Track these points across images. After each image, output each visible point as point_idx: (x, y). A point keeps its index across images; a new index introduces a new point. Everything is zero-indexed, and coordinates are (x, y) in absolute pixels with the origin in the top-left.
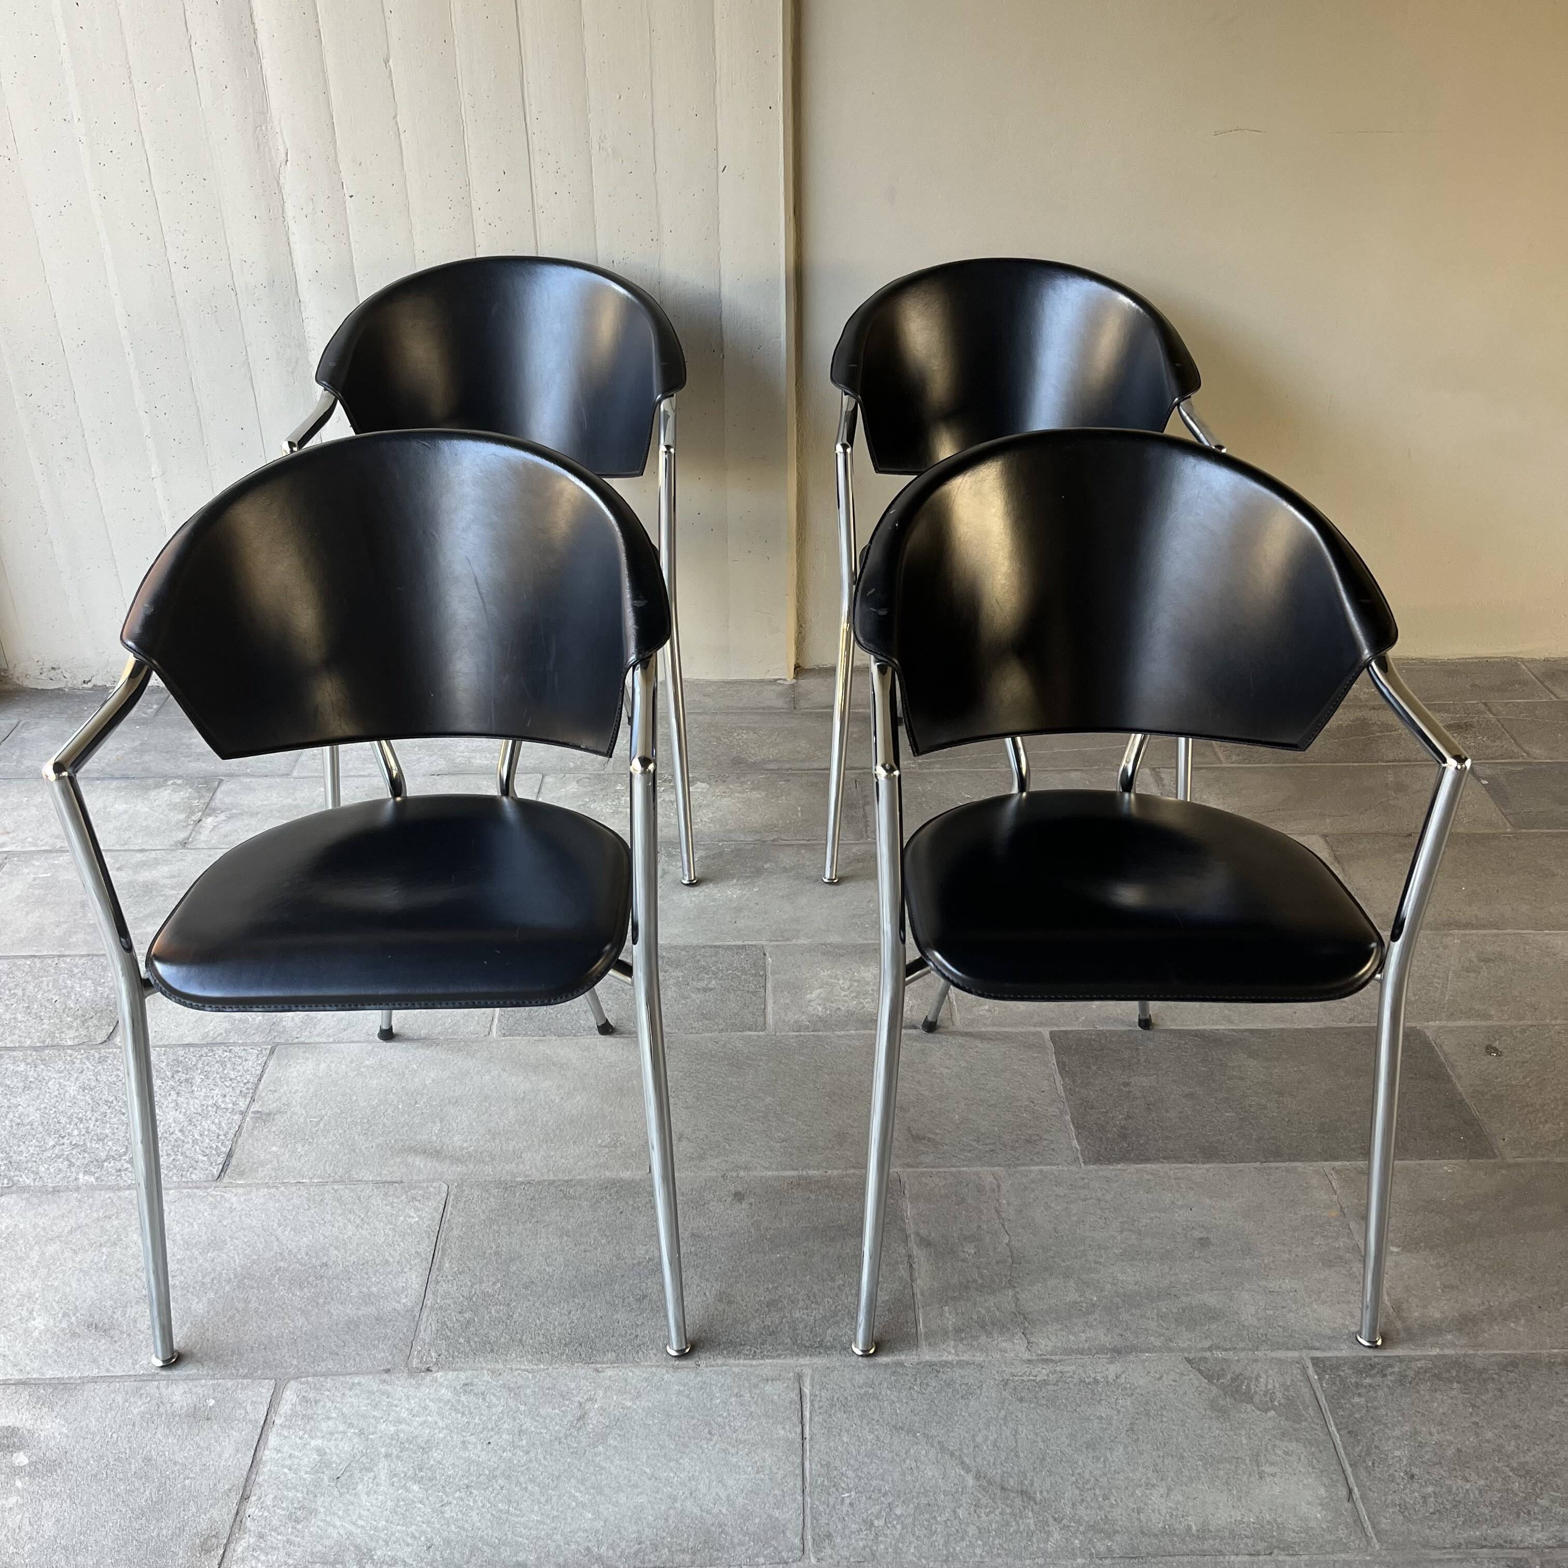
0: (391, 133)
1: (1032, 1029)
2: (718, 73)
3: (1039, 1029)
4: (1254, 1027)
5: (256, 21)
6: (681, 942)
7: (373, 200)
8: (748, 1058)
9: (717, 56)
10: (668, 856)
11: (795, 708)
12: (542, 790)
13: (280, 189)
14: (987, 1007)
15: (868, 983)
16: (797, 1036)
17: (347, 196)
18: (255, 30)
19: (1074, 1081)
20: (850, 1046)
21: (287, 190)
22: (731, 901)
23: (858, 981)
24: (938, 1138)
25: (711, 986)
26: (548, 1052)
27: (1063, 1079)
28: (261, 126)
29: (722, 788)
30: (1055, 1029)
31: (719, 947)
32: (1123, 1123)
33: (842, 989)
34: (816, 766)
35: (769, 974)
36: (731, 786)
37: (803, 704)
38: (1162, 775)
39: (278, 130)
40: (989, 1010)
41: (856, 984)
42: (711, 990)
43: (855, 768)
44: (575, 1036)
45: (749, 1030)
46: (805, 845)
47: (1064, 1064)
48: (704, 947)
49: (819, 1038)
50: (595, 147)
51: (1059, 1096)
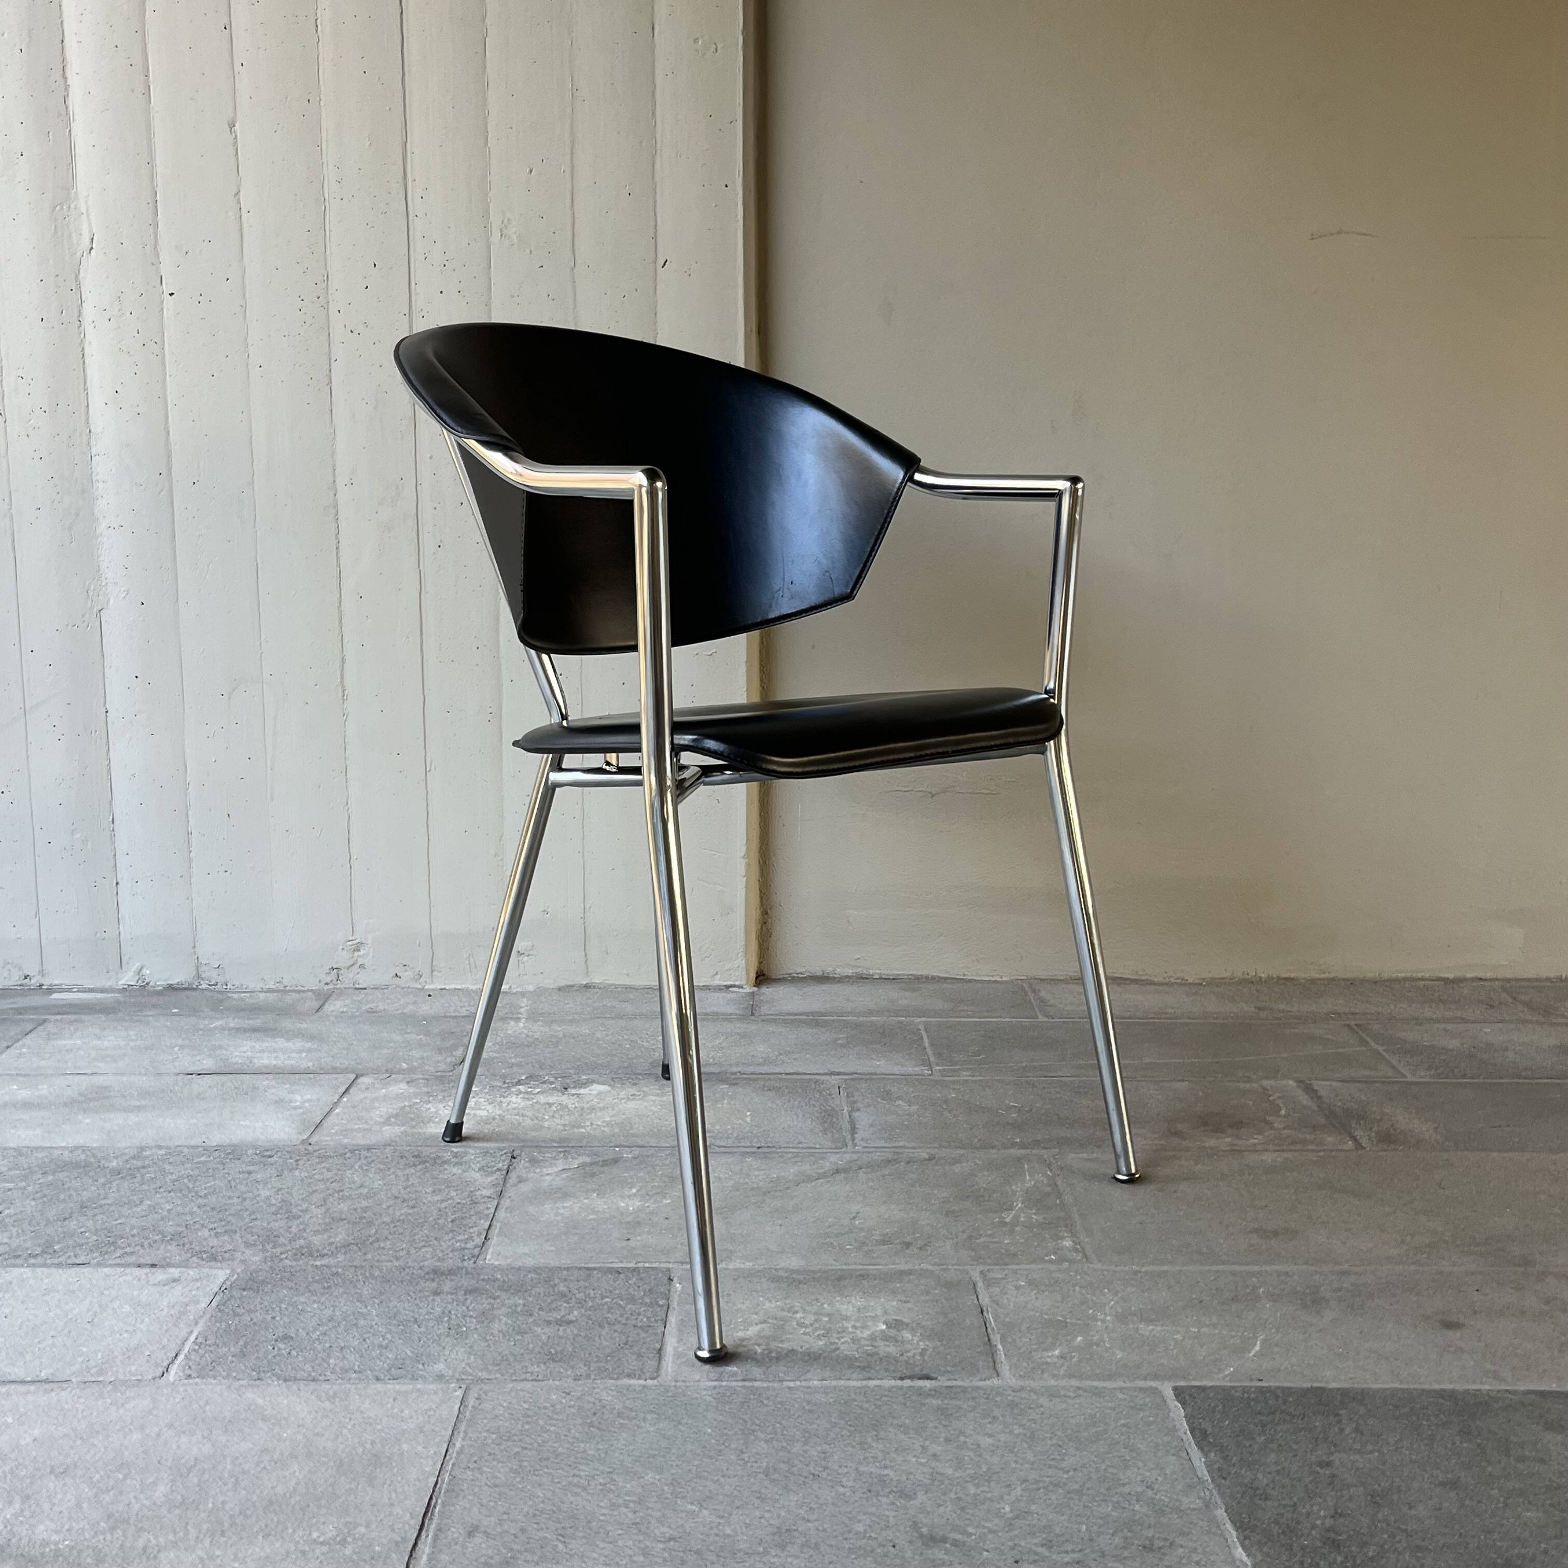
0: (231, 214)
1: (1141, 1384)
2: (659, 145)
3: (1153, 1384)
4: (1543, 1388)
5: (69, 74)
6: (530, 1262)
7: (200, 299)
8: (619, 1415)
9: (658, 123)
10: (530, 1161)
11: (753, 1014)
12: (351, 1091)
13: (79, 286)
14: (1057, 1352)
15: (847, 1318)
16: (715, 1388)
17: (166, 294)
18: (67, 87)
19: (1225, 1458)
20: (808, 1402)
21: (88, 285)
22: (622, 1214)
23: (829, 1315)
24: (971, 1541)
25: (571, 1317)
26: (260, 1401)
27: (1206, 1454)
28: (61, 204)
29: (632, 1091)
30: (1182, 1383)
31: (595, 1269)
32: (1329, 1522)
33: (800, 1325)
34: (778, 1070)
35: (674, 1304)
36: (645, 1089)
37: (764, 1009)
38: (1316, 1088)
39: (84, 212)
40: (1062, 1357)
41: (826, 1319)
42: (571, 1322)
43: (839, 1074)
44: (314, 1380)
45: (629, 1376)
46: (754, 1153)
47: (1204, 1434)
48: (567, 1269)
49: (753, 1391)
50: (496, 234)
51: (1201, 1481)
